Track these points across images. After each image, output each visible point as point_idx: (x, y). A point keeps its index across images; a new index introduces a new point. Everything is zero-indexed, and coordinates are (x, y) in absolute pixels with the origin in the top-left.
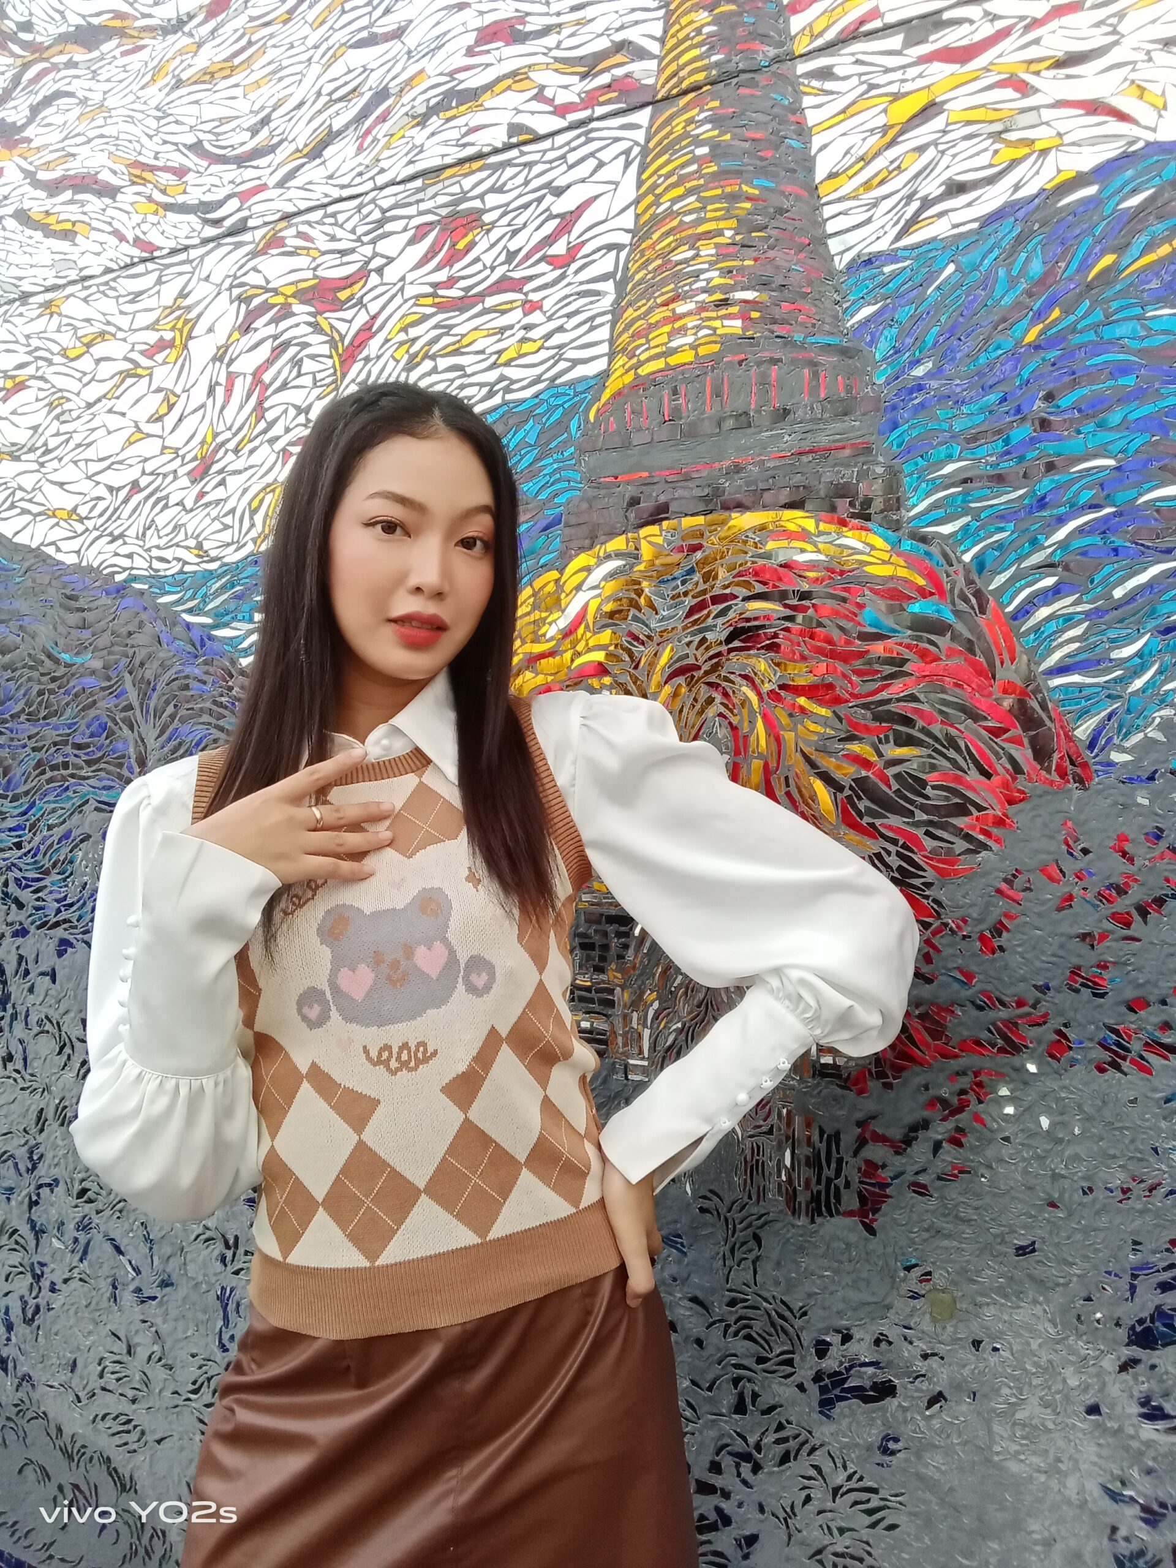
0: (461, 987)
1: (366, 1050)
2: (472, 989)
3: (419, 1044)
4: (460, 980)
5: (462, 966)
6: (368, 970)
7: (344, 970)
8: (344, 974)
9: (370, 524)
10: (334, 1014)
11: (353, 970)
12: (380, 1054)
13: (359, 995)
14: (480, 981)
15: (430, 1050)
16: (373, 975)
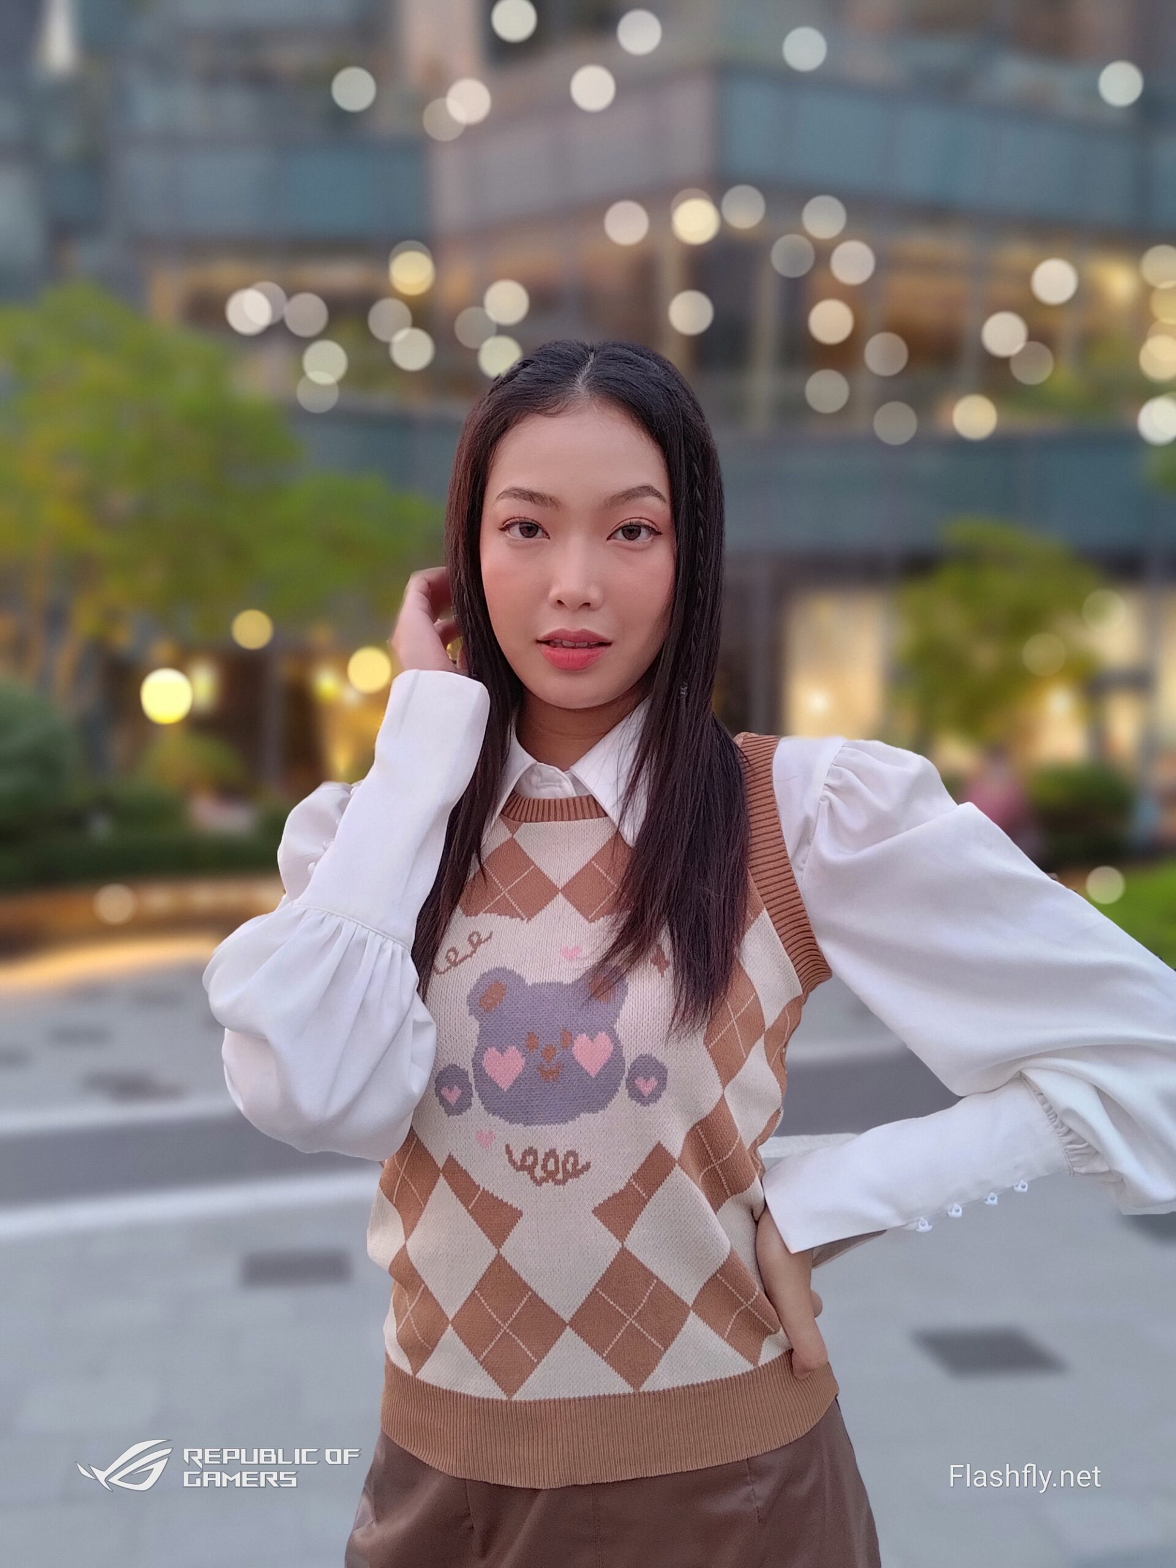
0: (623, 1090)
1: (509, 1151)
2: (636, 1095)
3: (570, 1153)
4: (623, 1083)
5: (628, 1066)
6: (519, 1055)
7: (492, 1051)
8: (491, 1055)
9: (505, 528)
10: (476, 1100)
11: (502, 1050)
12: (524, 1159)
13: (505, 1083)
14: (647, 1087)
15: (582, 1162)
16: (523, 1061)
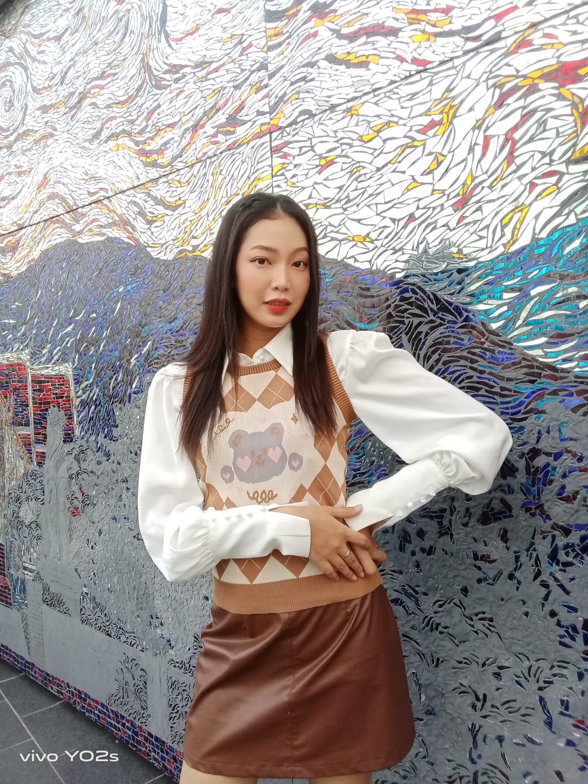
0: (287, 467)
1: (248, 493)
2: (292, 468)
3: (270, 491)
4: (287, 463)
5: (288, 457)
6: (249, 459)
8: (239, 460)
9: (253, 261)
10: (235, 477)
11: (243, 458)
12: (254, 495)
13: (245, 469)
14: (296, 464)
15: (274, 494)
16: (251, 461)
